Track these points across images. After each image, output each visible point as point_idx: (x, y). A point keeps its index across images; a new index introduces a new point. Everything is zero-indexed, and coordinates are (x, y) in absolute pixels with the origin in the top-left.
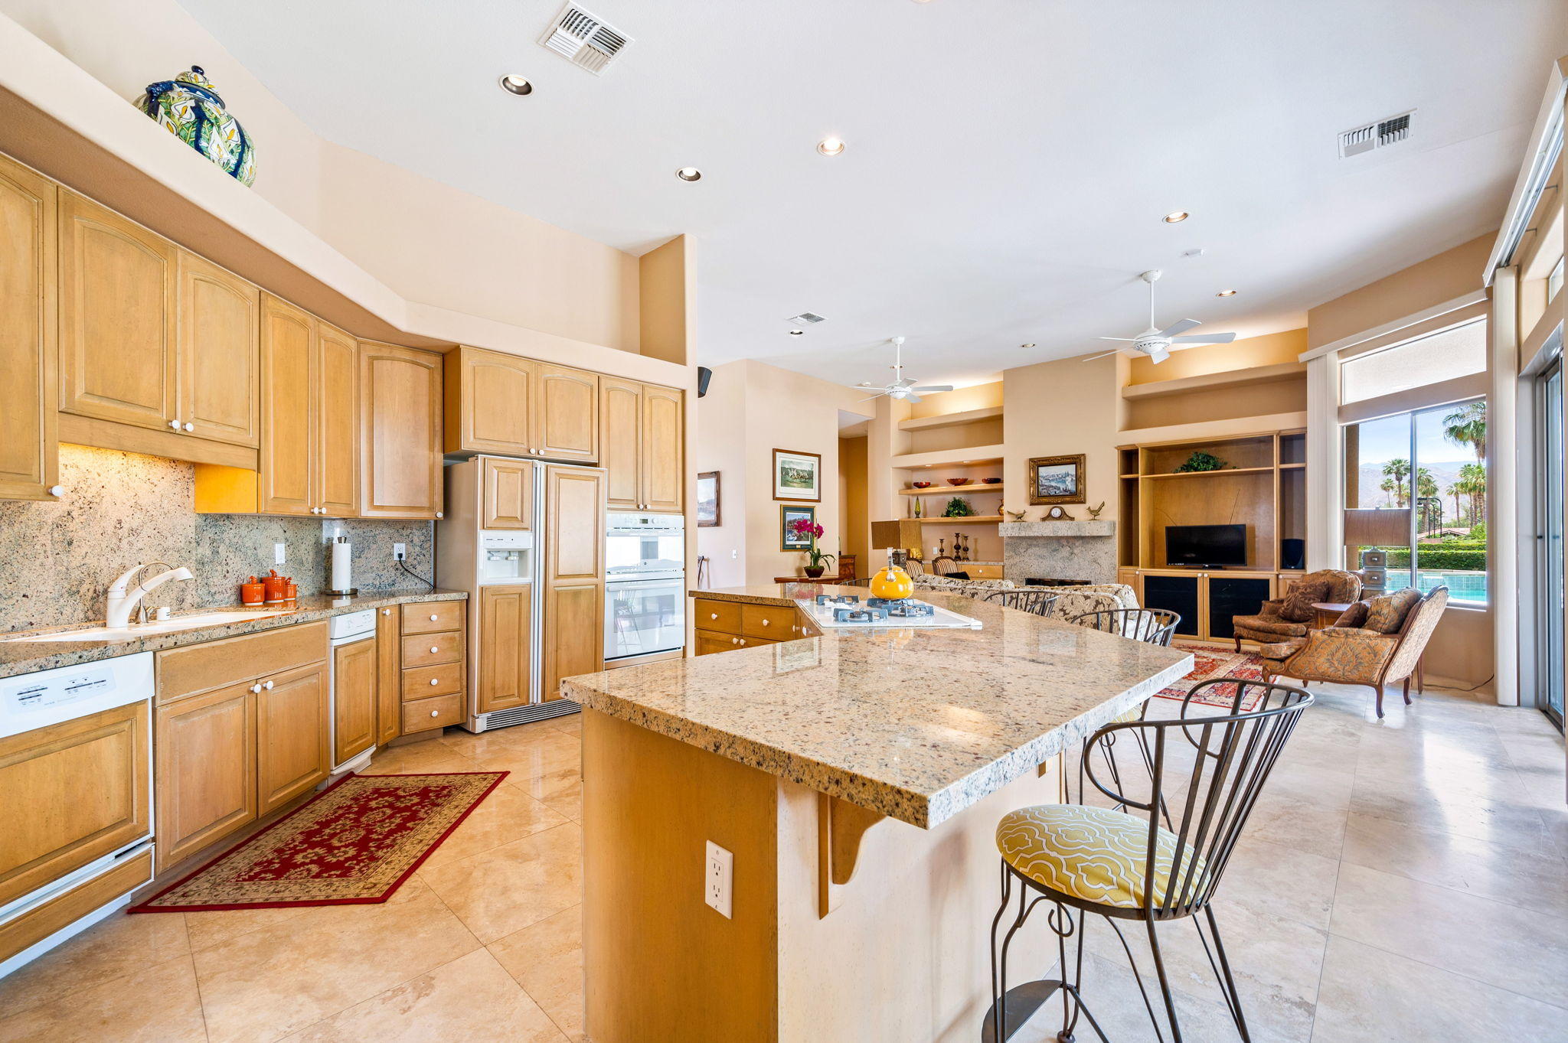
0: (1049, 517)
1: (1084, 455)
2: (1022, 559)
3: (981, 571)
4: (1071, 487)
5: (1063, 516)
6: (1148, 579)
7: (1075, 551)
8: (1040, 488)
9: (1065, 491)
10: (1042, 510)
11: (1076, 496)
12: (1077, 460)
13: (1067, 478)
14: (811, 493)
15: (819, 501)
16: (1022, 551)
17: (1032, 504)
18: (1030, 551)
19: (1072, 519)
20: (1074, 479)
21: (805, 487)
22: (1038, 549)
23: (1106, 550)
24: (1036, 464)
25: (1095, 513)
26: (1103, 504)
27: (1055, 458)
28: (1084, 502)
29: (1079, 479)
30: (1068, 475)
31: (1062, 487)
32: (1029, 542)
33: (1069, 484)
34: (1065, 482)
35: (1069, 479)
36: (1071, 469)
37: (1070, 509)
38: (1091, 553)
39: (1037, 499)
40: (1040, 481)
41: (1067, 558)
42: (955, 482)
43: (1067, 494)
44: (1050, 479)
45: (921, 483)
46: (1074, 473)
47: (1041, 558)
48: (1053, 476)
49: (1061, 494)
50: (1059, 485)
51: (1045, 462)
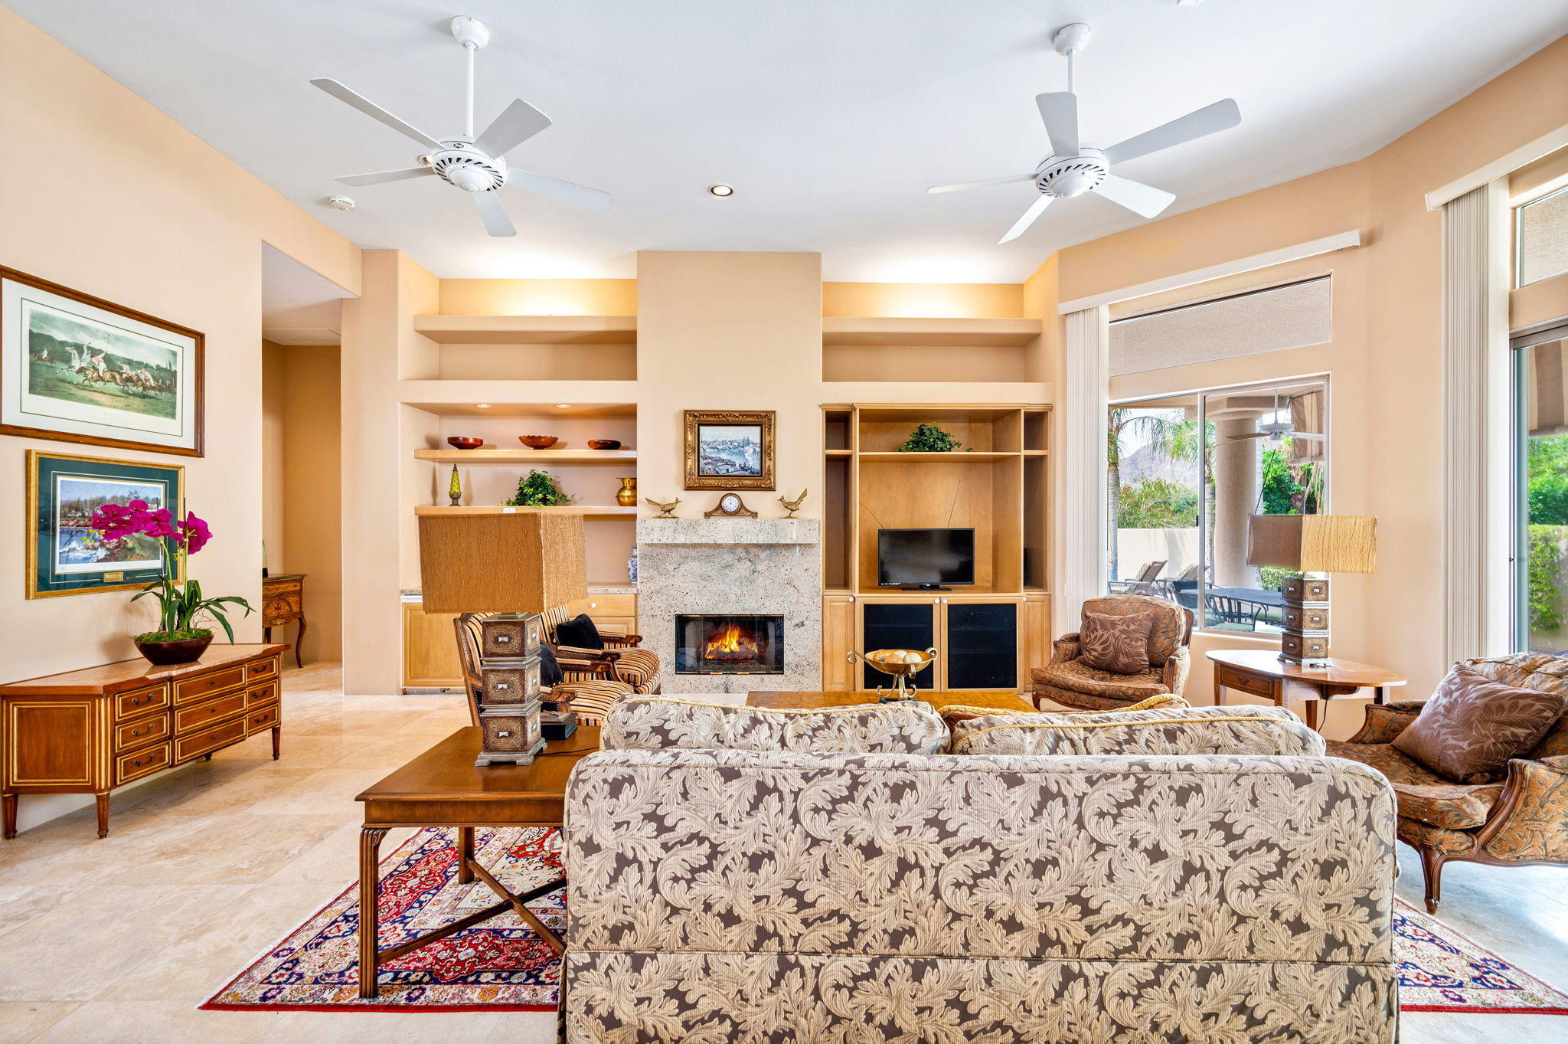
0: (720, 510)
1: (774, 412)
2: (670, 581)
3: (594, 605)
4: (753, 463)
5: (741, 511)
6: (869, 609)
7: (759, 568)
8: (702, 462)
9: (743, 469)
10: (706, 500)
11: (761, 479)
12: (763, 420)
13: (746, 448)
14: (177, 430)
15: (198, 452)
16: (670, 568)
17: (688, 488)
18: (684, 567)
19: (754, 515)
20: (758, 450)
21: (144, 411)
22: (698, 564)
23: (806, 566)
24: (697, 420)
25: (791, 507)
26: (804, 494)
27: (730, 413)
28: (771, 489)
29: (766, 450)
30: (747, 443)
31: (738, 461)
32: (683, 551)
33: (749, 459)
34: (742, 454)
35: (749, 450)
36: (753, 433)
37: (751, 499)
38: (783, 570)
39: (697, 481)
40: (701, 451)
41: (747, 579)
42: (535, 443)
43: (747, 473)
44: (720, 448)
45: (465, 439)
46: (758, 441)
47: (704, 579)
48: (724, 442)
49: (737, 473)
50: (733, 458)
51: (711, 419)
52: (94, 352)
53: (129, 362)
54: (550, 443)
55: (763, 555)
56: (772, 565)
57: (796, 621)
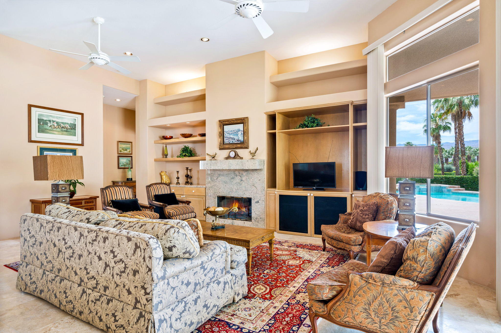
0: (228, 158)
1: (247, 118)
2: (215, 184)
3: (193, 191)
4: (241, 138)
5: (236, 156)
6: (281, 197)
7: (243, 179)
8: (225, 139)
9: (238, 141)
10: (225, 153)
11: (243, 145)
12: (243, 121)
13: (239, 132)
14: (77, 139)
15: (82, 145)
16: (215, 178)
17: (220, 149)
18: (219, 178)
19: (242, 158)
20: (243, 133)
21: (67, 135)
22: (223, 177)
23: (259, 178)
24: (223, 123)
25: (253, 154)
26: (257, 149)
27: (232, 120)
28: (247, 148)
29: (245, 133)
30: (239, 130)
31: (236, 138)
32: (219, 172)
33: (240, 137)
34: (237, 135)
35: (240, 133)
36: (241, 126)
37: (240, 152)
38: (251, 180)
39: (223, 146)
40: (225, 135)
41: (239, 183)
42: (185, 136)
43: (239, 142)
44: (230, 133)
45: (166, 136)
46: (242, 129)
47: (225, 183)
48: (231, 131)
49: (236, 143)
50: (234, 137)
51: (227, 122)
52: (53, 122)
53: (63, 123)
54: (190, 136)
55: (245, 174)
56: (247, 178)
57: (256, 200)
